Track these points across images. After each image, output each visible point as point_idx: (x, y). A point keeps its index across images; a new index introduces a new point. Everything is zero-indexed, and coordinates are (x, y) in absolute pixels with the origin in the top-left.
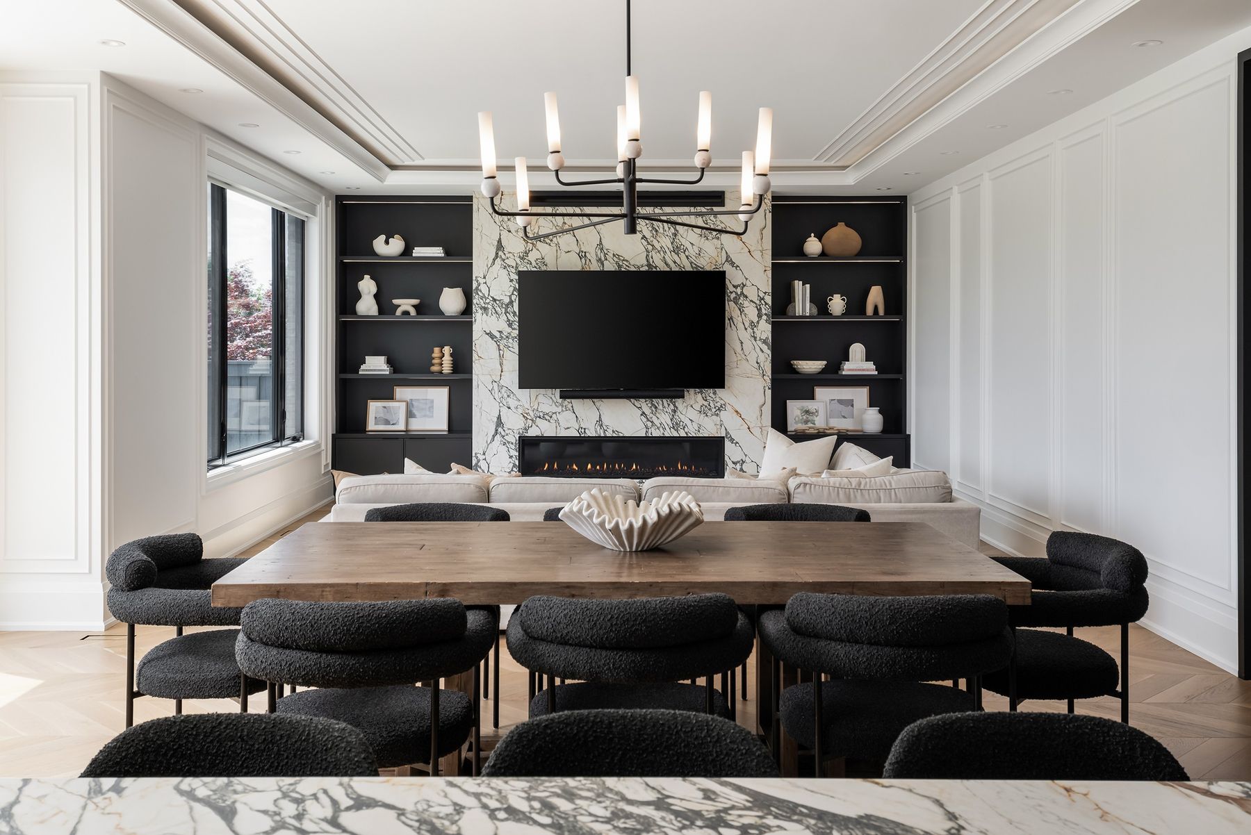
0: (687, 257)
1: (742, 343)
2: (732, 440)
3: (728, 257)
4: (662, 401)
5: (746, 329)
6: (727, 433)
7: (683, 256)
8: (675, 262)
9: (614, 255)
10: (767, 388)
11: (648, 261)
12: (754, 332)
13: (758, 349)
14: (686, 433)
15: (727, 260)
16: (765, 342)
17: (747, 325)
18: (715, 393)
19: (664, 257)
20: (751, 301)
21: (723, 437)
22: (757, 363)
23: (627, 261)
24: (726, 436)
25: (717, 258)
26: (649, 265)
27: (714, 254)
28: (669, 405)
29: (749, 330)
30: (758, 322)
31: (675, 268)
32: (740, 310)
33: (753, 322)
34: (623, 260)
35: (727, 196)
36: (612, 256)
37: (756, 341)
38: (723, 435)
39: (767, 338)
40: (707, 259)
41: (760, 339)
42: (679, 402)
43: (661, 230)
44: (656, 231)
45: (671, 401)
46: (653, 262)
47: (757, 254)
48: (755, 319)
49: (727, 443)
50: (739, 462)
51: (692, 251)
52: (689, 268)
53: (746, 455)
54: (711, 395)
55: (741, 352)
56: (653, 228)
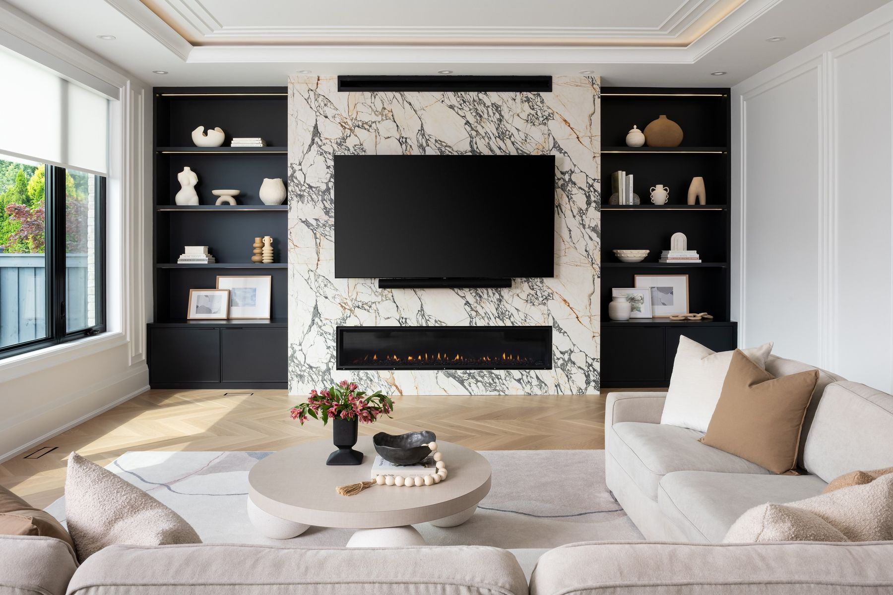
0: (513, 143)
1: (570, 231)
2: (560, 330)
3: (555, 143)
4: (487, 290)
5: (574, 216)
6: (555, 322)
7: (508, 142)
8: (500, 148)
9: (436, 141)
10: (596, 277)
11: (471, 147)
12: (582, 220)
13: (587, 237)
14: (512, 323)
15: (554, 146)
16: (594, 229)
17: (575, 212)
18: (542, 282)
19: (489, 143)
20: (580, 188)
21: (551, 327)
22: (586, 251)
23: (450, 147)
24: (554, 325)
25: (544, 145)
26: (473, 151)
27: (541, 141)
28: (494, 294)
29: (578, 217)
30: (587, 210)
31: (498, 153)
32: (568, 197)
33: (581, 209)
34: (446, 146)
35: (554, 80)
36: (434, 142)
37: (584, 228)
38: (551, 324)
39: (596, 226)
40: (533, 145)
41: (589, 227)
42: (505, 292)
43: (486, 116)
44: (481, 116)
45: (496, 290)
46: (477, 148)
47: (586, 141)
48: (584, 207)
49: (555, 333)
50: (566, 352)
51: (518, 137)
52: (514, 153)
53: (574, 345)
54: (538, 283)
55: (569, 240)
56: (477, 113)
